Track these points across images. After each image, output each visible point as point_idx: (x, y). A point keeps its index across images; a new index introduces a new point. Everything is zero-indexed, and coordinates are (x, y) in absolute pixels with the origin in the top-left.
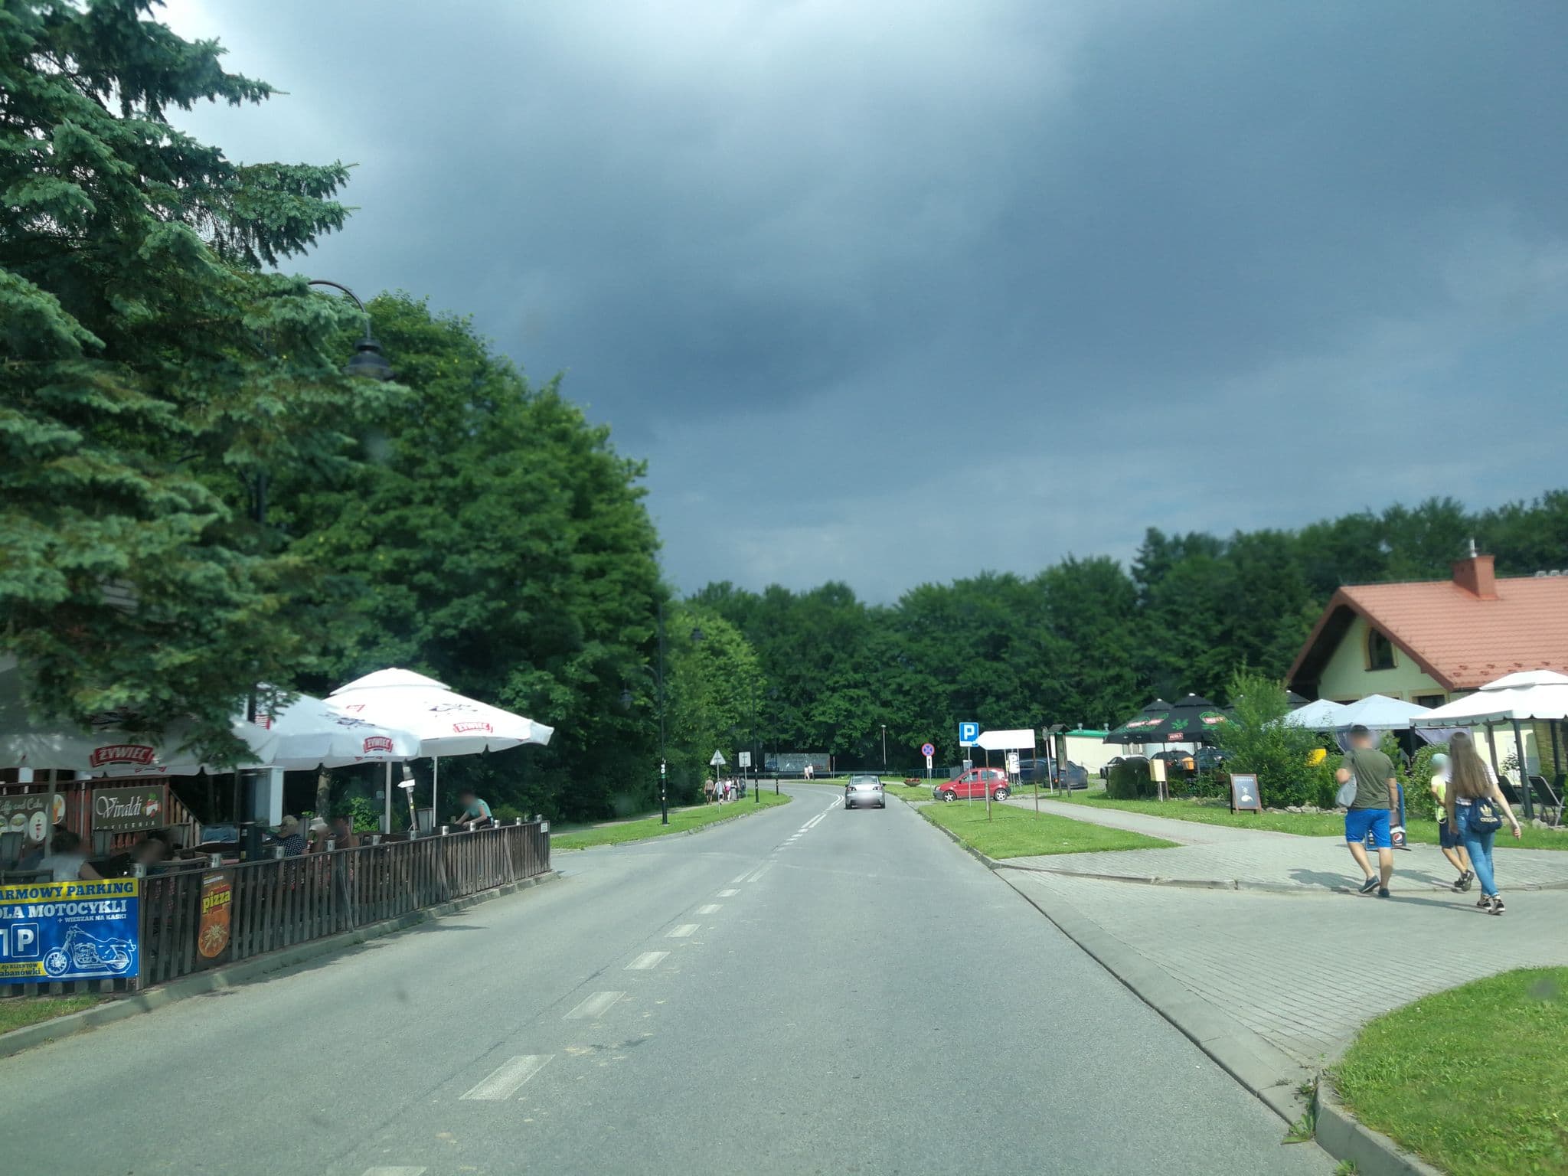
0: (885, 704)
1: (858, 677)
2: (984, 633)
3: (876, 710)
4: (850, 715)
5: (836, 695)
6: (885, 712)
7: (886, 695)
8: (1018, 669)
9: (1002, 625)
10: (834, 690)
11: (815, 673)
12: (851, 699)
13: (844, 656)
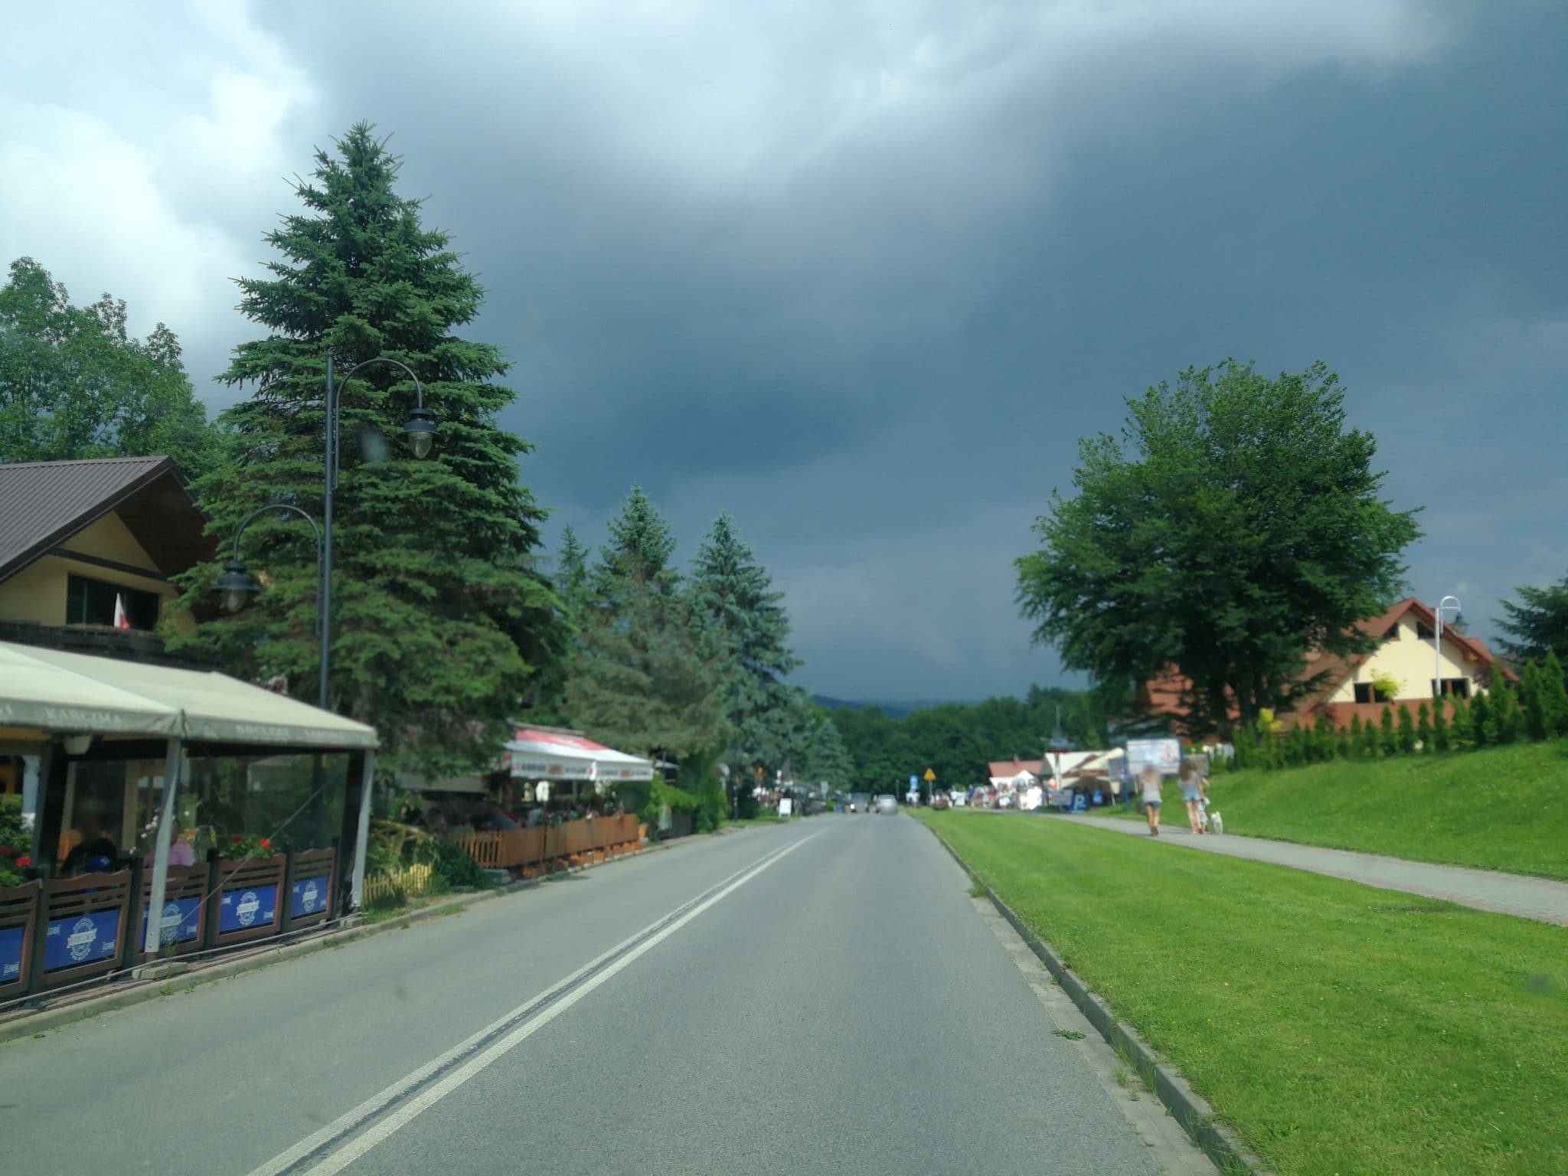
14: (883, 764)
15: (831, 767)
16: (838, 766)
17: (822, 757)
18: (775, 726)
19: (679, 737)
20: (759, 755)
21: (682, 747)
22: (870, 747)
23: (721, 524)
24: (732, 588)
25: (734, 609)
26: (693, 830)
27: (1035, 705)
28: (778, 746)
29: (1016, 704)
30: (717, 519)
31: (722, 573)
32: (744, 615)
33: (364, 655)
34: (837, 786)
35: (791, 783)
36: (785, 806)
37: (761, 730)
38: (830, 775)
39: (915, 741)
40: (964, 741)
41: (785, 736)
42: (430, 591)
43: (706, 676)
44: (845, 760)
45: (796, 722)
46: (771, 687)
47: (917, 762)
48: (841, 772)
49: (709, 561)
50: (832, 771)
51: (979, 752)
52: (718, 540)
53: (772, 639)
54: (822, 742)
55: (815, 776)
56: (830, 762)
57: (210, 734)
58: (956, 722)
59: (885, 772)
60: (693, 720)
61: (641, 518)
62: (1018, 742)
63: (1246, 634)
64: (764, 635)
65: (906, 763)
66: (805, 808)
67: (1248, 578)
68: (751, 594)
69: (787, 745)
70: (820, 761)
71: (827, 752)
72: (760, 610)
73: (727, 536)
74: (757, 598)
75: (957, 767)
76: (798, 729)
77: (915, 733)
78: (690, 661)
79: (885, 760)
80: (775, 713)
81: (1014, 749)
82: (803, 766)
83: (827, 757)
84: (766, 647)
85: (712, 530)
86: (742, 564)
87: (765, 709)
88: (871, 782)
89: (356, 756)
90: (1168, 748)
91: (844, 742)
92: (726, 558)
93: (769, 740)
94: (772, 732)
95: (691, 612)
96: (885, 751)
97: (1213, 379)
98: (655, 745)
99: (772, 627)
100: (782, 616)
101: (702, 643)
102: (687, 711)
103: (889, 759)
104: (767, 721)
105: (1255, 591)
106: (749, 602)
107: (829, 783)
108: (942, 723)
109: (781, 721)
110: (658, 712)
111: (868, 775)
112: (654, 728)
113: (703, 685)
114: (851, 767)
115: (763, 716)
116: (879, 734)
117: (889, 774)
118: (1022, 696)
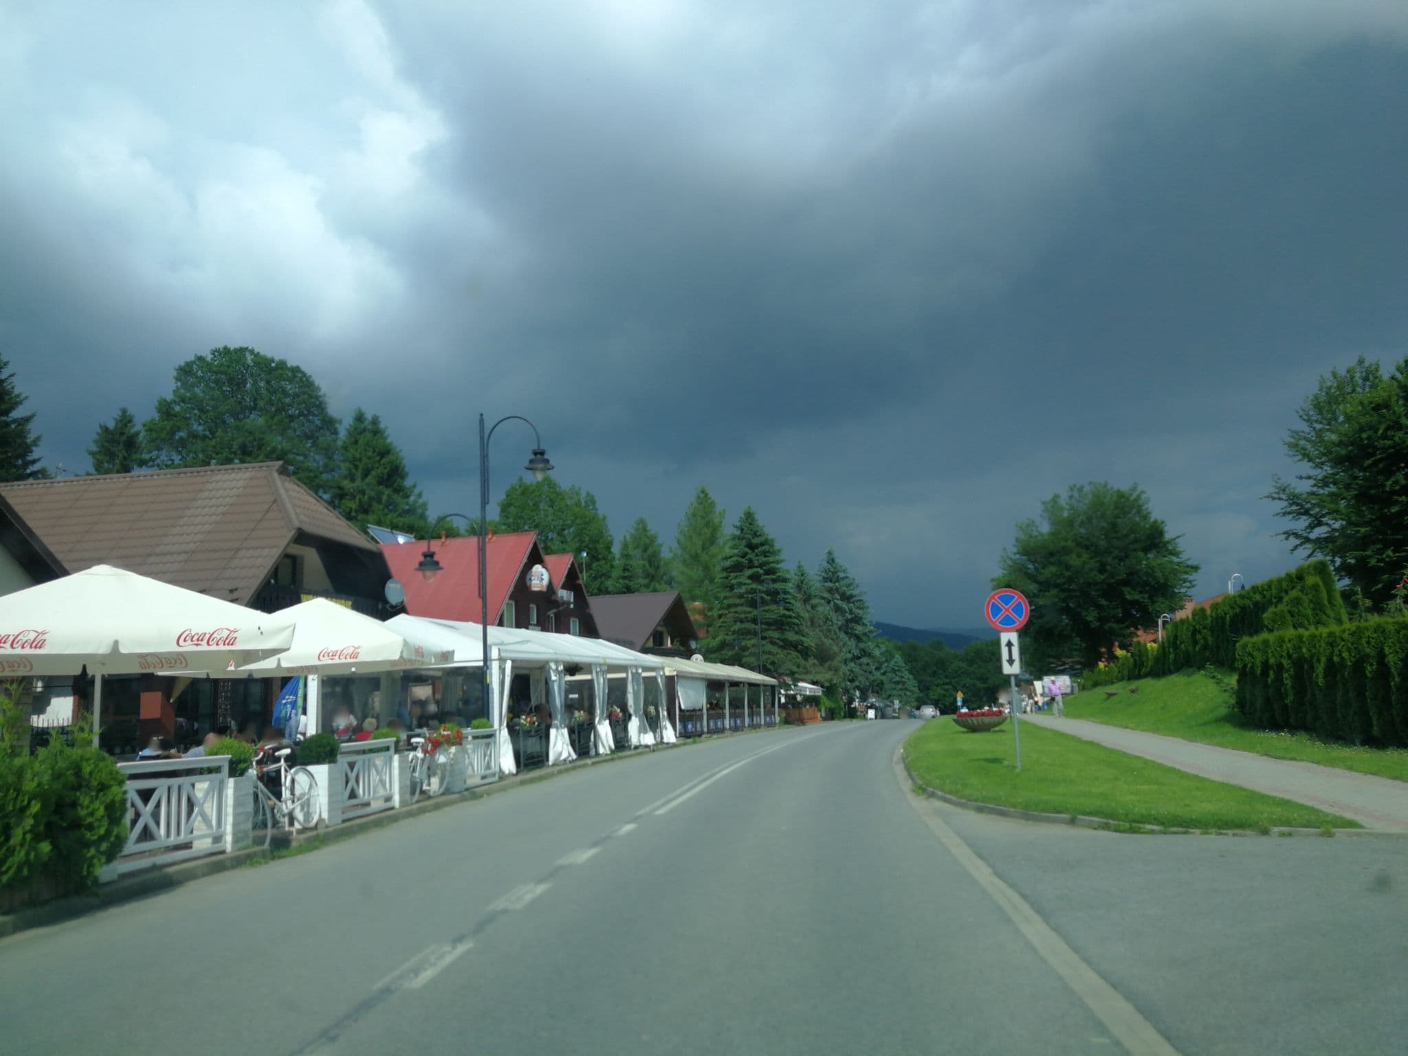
14: (946, 687)
15: (901, 689)
16: (906, 689)
17: (895, 683)
18: (865, 667)
19: (825, 676)
20: (857, 683)
21: (826, 681)
23: (829, 553)
24: (837, 589)
25: (839, 602)
26: (832, 719)
28: (867, 678)
30: (827, 551)
31: (831, 581)
32: (844, 606)
33: (769, 661)
34: (906, 704)
35: (874, 700)
36: (871, 713)
37: (857, 670)
38: (900, 695)
39: (971, 669)
41: (870, 672)
42: (781, 643)
43: (836, 649)
44: (912, 683)
45: (877, 665)
46: (862, 645)
48: (908, 693)
49: (823, 574)
52: (828, 562)
53: (861, 618)
54: (894, 671)
55: (889, 696)
56: (900, 686)
57: (753, 681)
59: (947, 694)
60: (830, 669)
61: (802, 575)
63: (1098, 624)
64: (856, 616)
66: (881, 714)
67: (1099, 596)
68: (848, 593)
69: (872, 678)
71: (897, 679)
72: (853, 603)
73: (833, 560)
74: (852, 596)
76: (877, 669)
77: (971, 662)
78: (828, 642)
79: (947, 684)
80: (865, 660)
82: (881, 689)
83: (898, 683)
84: (857, 622)
85: (825, 556)
86: (842, 575)
87: (859, 658)
89: (773, 687)
90: (1064, 680)
91: (911, 672)
92: (833, 573)
93: (862, 675)
94: (863, 670)
95: (827, 619)
96: (946, 677)
97: (1087, 489)
98: (815, 680)
99: (861, 612)
100: (866, 605)
101: (833, 633)
102: (827, 664)
104: (860, 665)
105: (1103, 602)
106: (847, 598)
107: (900, 702)
109: (868, 664)
110: (814, 664)
112: (813, 672)
113: (835, 653)
114: (916, 689)
115: (858, 662)
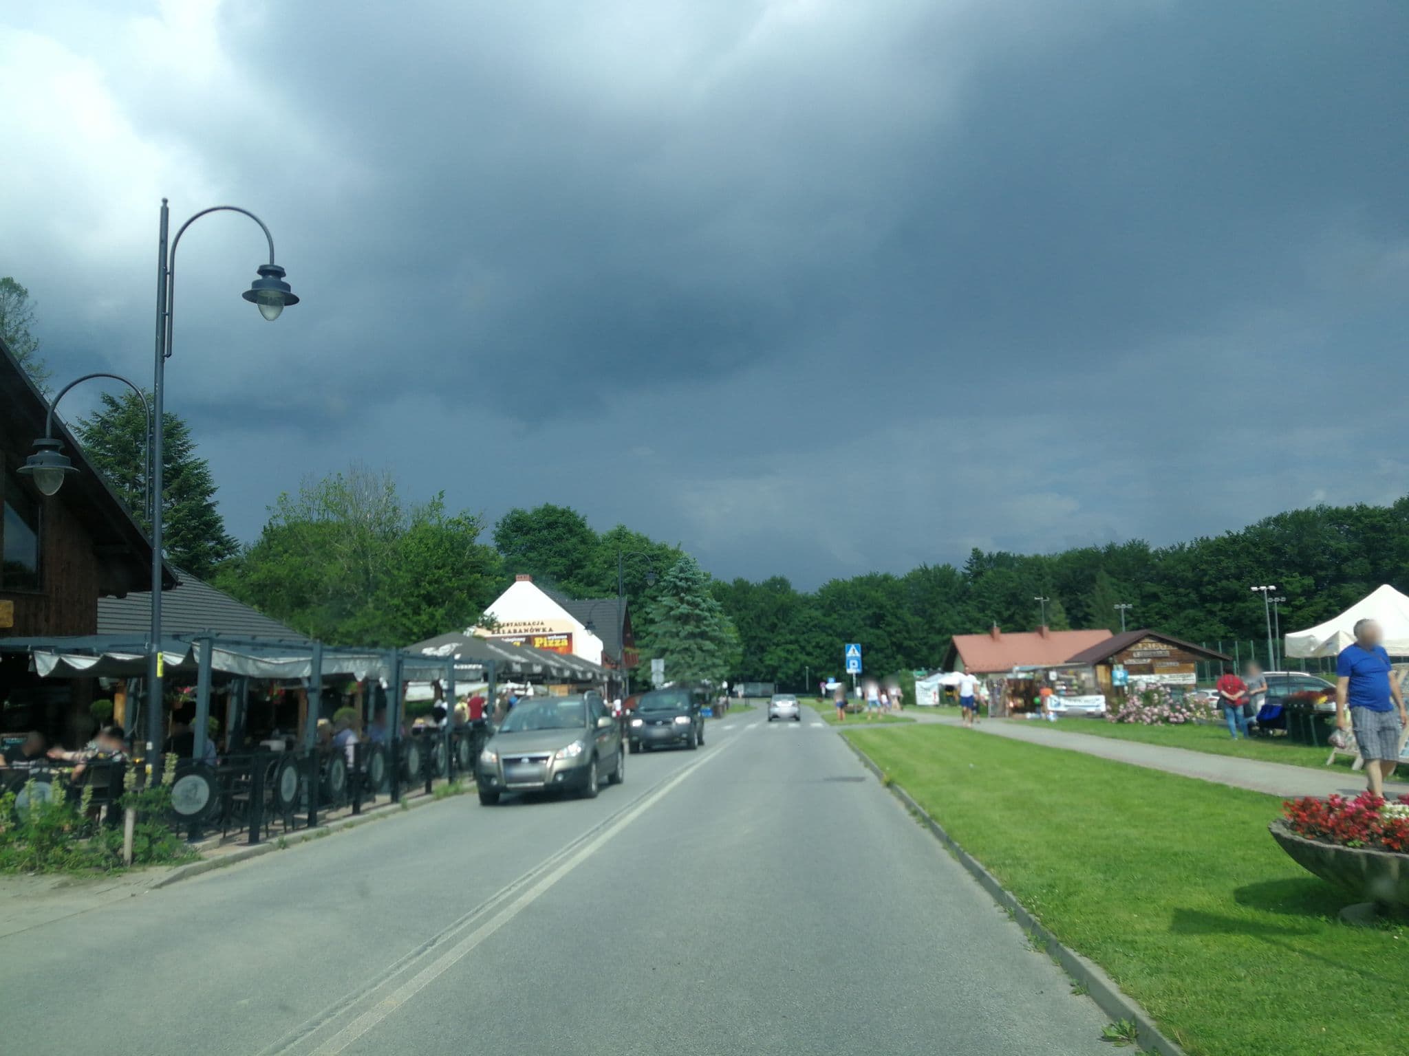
0: (809, 654)
1: (792, 637)
2: (870, 612)
3: (803, 657)
4: (787, 660)
5: (779, 648)
6: (809, 659)
7: (809, 648)
8: (890, 634)
9: (881, 607)
10: (777, 645)
11: (766, 635)
12: (788, 651)
13: (784, 624)
22: (773, 628)
27: (978, 574)
29: (954, 573)
40: (889, 618)
47: (831, 645)
50: (690, 643)
51: (908, 632)
58: (880, 596)
62: (958, 619)
65: (817, 646)
70: (670, 626)
75: (881, 650)
81: (951, 627)
88: (774, 670)
103: (797, 641)
108: (862, 598)
111: (771, 659)
116: (784, 611)
117: (796, 659)
118: (960, 564)
